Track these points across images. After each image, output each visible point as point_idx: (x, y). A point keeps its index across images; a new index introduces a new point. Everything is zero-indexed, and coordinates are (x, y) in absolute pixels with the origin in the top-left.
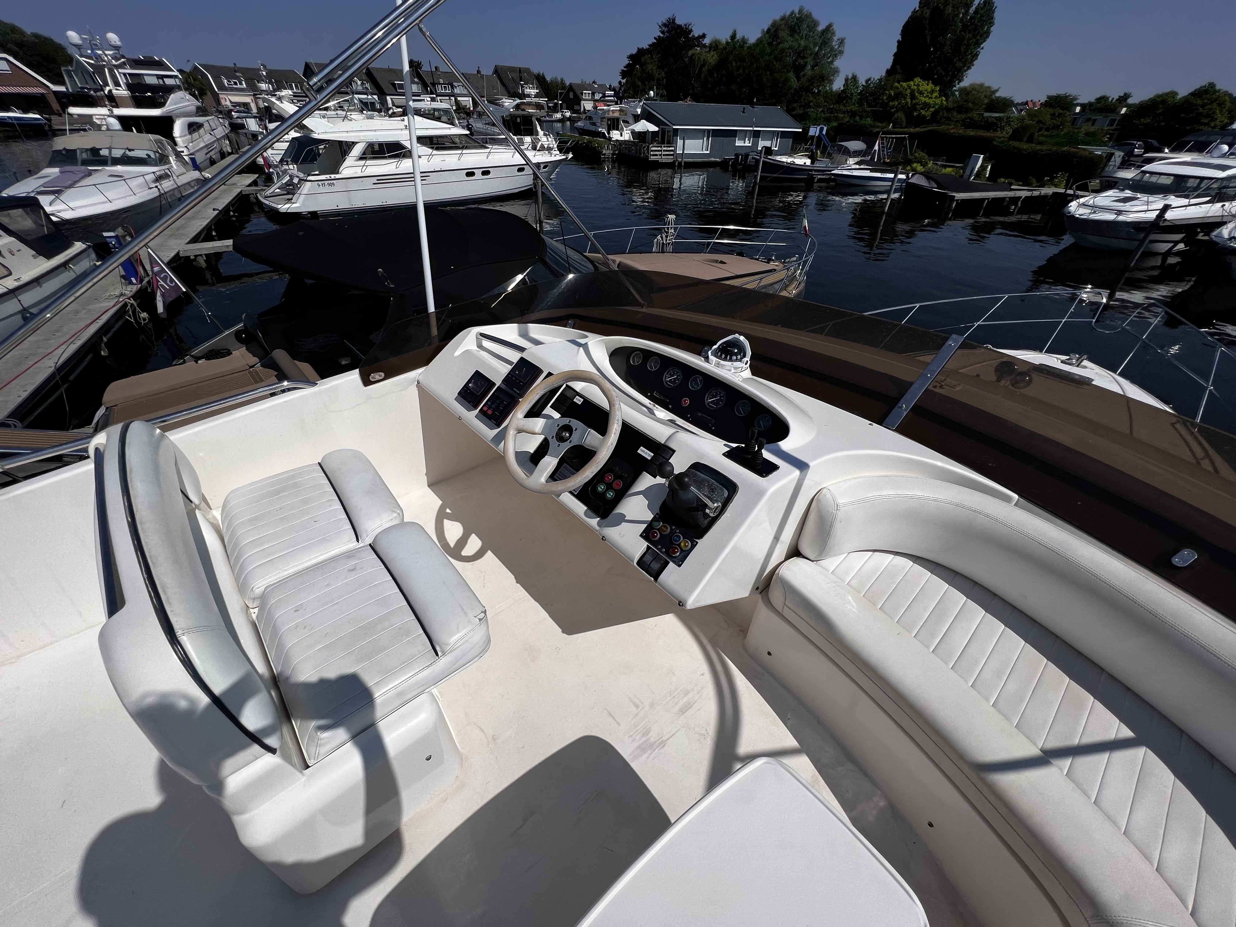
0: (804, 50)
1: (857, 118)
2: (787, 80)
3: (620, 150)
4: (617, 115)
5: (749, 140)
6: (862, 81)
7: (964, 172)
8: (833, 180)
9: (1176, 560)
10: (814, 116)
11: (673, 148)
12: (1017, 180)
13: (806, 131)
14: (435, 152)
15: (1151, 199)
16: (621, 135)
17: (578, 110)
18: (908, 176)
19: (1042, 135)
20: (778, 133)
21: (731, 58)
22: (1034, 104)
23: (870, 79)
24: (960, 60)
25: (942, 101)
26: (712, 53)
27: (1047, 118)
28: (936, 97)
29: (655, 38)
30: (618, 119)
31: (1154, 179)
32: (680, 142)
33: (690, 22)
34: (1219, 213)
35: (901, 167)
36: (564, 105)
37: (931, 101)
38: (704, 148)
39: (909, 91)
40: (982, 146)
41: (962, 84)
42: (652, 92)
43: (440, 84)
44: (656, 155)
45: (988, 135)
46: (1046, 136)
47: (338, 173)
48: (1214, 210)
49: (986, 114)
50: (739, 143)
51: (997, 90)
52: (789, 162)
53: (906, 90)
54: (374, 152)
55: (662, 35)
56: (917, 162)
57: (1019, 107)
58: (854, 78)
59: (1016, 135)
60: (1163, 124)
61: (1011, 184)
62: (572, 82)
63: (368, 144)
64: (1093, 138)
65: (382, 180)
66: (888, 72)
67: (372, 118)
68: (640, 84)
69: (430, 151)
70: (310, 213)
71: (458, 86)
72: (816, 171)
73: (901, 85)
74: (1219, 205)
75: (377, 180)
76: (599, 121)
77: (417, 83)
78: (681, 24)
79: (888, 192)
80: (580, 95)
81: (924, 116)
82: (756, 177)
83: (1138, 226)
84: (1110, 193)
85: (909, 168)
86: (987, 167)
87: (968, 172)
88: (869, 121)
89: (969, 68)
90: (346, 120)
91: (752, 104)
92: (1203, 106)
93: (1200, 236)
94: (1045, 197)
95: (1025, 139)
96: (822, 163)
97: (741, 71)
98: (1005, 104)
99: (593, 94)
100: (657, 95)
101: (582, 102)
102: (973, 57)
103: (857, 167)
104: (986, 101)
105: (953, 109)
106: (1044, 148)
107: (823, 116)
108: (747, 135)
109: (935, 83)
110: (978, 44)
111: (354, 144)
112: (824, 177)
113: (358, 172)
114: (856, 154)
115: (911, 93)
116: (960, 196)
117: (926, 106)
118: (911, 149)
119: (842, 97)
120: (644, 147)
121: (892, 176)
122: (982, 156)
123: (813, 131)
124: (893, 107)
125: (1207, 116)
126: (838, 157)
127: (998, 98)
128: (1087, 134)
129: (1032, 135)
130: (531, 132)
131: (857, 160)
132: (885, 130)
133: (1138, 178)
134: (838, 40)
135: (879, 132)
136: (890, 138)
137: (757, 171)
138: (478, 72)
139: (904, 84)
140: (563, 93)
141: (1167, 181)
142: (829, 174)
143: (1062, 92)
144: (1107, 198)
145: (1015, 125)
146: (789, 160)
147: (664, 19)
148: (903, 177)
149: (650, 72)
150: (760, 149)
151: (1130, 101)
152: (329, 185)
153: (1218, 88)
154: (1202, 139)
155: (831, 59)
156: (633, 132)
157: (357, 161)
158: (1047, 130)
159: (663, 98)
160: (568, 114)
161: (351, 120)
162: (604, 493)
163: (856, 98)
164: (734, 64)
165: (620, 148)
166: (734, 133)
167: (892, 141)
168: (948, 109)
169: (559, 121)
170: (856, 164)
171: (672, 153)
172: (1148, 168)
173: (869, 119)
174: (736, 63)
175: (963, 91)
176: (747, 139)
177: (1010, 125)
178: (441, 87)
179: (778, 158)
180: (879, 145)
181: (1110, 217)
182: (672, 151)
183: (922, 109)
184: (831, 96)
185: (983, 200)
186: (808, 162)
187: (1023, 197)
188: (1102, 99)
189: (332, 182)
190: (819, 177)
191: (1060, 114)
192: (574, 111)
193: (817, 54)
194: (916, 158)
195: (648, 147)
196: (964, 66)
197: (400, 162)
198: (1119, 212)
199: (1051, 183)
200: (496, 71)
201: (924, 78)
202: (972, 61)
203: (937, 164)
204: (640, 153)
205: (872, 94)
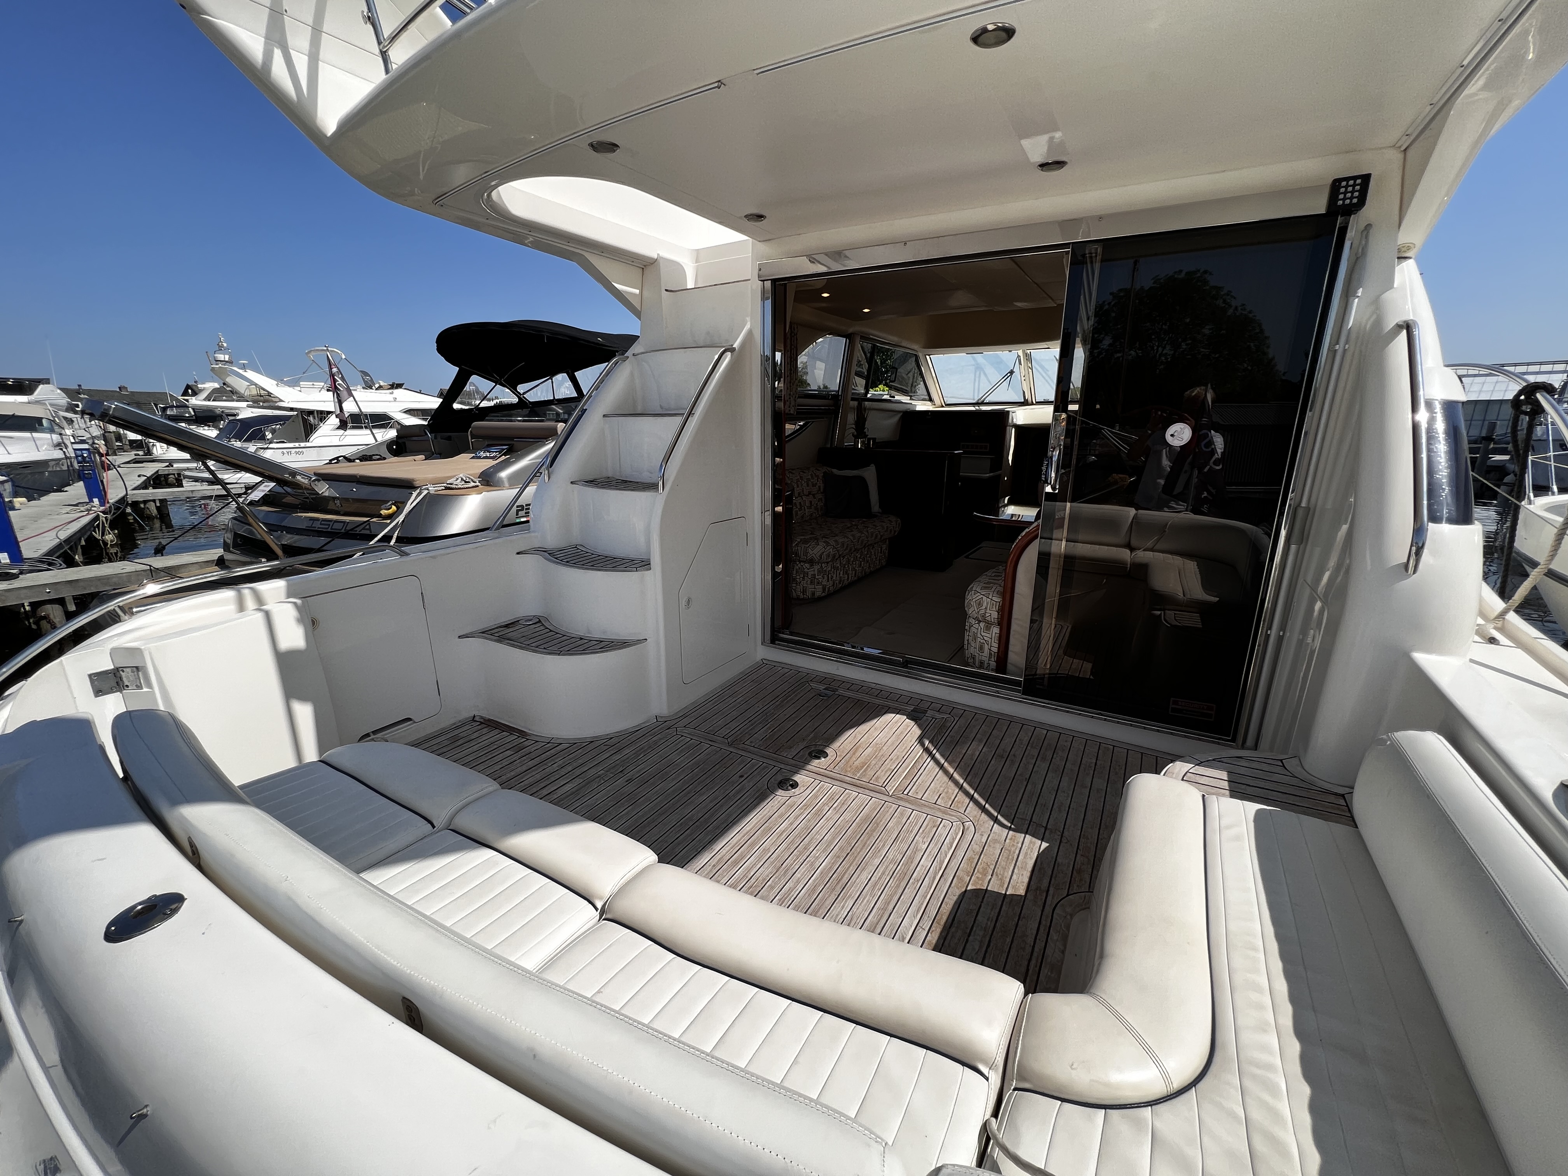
47: (308, 441)
111: (329, 413)
113: (335, 441)
152: (297, 453)
157: (333, 430)
189: (300, 450)
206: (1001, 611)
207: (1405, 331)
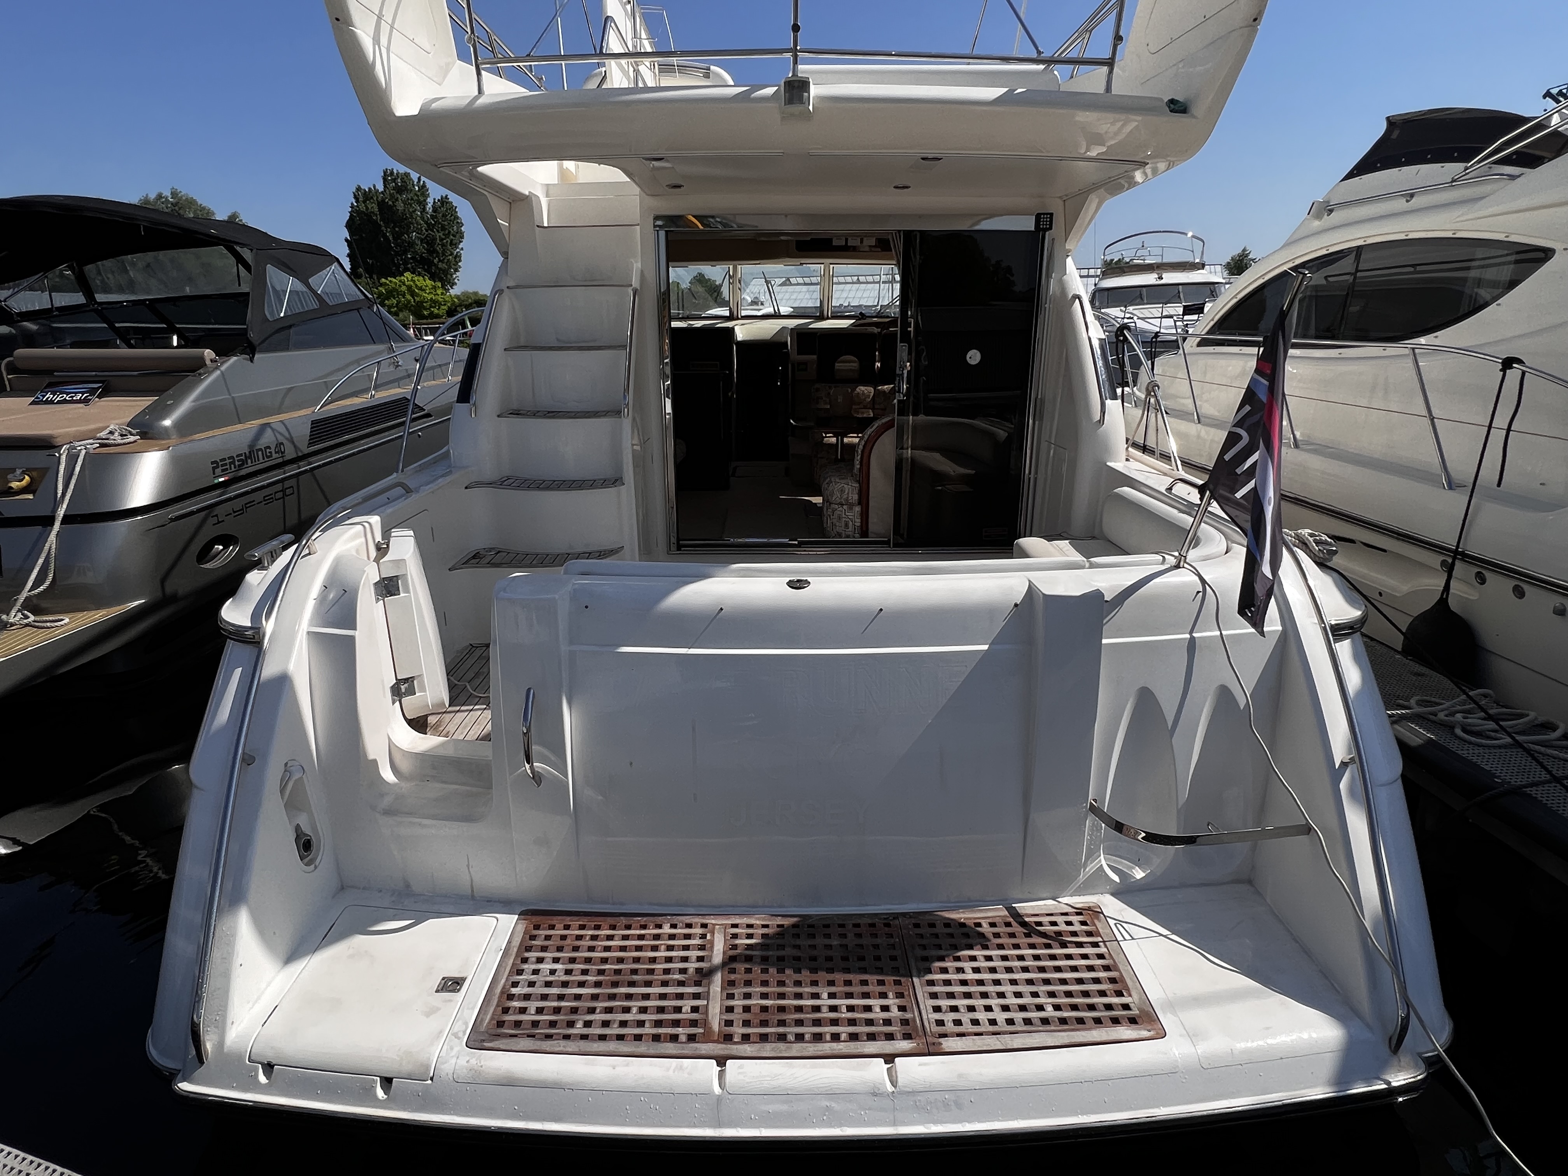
24: (442, 261)
25: (452, 298)
39: (404, 288)
53: (400, 286)
73: (391, 281)
89: (456, 270)
102: (455, 257)
110: (455, 245)
196: (450, 267)
201: (415, 273)
206: (860, 494)
207: (1077, 300)
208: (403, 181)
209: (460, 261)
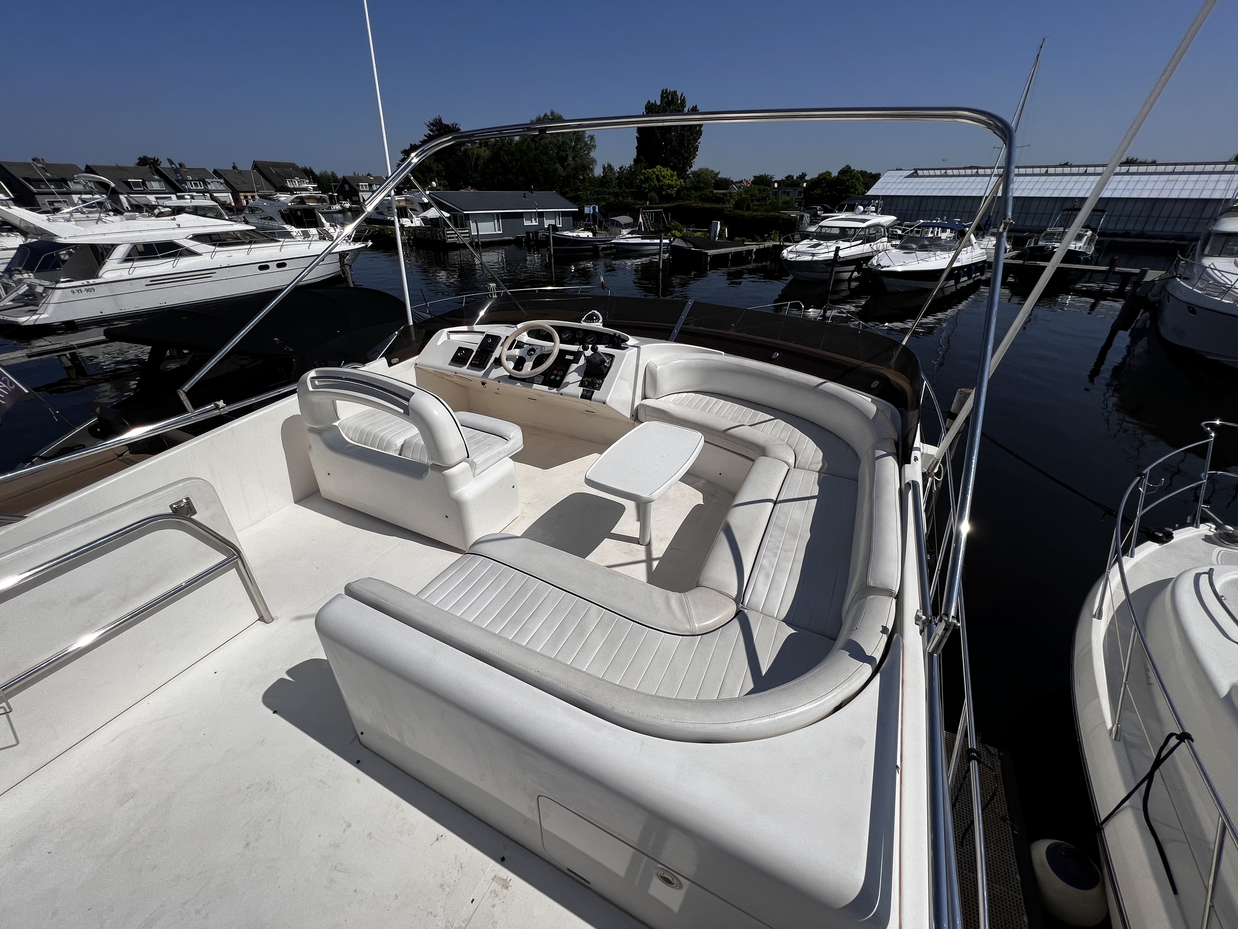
0: (563, 145)
1: (621, 198)
2: (556, 170)
3: (415, 236)
4: (403, 204)
5: (535, 220)
6: (616, 169)
7: (710, 235)
8: (614, 248)
9: (773, 357)
10: (585, 198)
11: (468, 231)
12: (747, 238)
13: (582, 210)
14: (218, 249)
15: (829, 244)
16: (412, 222)
17: (357, 201)
18: (670, 241)
19: (755, 205)
20: (559, 213)
21: (502, 153)
22: (747, 182)
23: (622, 167)
24: (686, 152)
25: (681, 183)
26: (483, 149)
27: (757, 192)
28: (676, 180)
29: (425, 136)
30: (405, 208)
31: (828, 231)
32: (473, 225)
33: (456, 123)
34: (870, 250)
35: (663, 234)
36: (341, 197)
37: (673, 183)
38: (497, 229)
39: (654, 176)
40: (719, 215)
41: (693, 169)
42: (434, 183)
43: (188, 181)
44: (453, 238)
45: (719, 206)
46: (757, 205)
47: (97, 277)
48: (866, 248)
49: (715, 191)
50: (527, 223)
51: (718, 173)
52: (575, 236)
53: (652, 175)
54: (140, 253)
55: (431, 133)
56: (675, 229)
57: (738, 185)
58: (610, 166)
59: (739, 205)
60: (829, 193)
61: (744, 241)
62: (345, 175)
63: (133, 245)
64: (788, 206)
65: (156, 280)
66: (635, 161)
67: (135, 219)
68: (420, 176)
69: (212, 248)
70: (63, 323)
71: (212, 182)
72: (599, 241)
73: (648, 172)
74: (868, 245)
75: (151, 281)
76: (386, 210)
77: (159, 181)
78: (448, 123)
79: (659, 254)
80: (356, 187)
81: (670, 194)
82: (549, 250)
83: (826, 262)
84: (805, 242)
85: (669, 234)
86: (725, 229)
87: (712, 235)
88: (630, 200)
89: (694, 157)
90: (100, 223)
91: (531, 190)
92: (848, 180)
93: (864, 266)
94: (768, 248)
95: (745, 208)
96: (602, 235)
97: (514, 163)
98: (726, 183)
99: (370, 185)
100: (440, 185)
101: (360, 194)
102: (695, 149)
103: (630, 236)
104: (713, 181)
105: (691, 187)
106: (759, 214)
107: (592, 197)
108: (533, 216)
109: (673, 169)
110: (696, 140)
111: (113, 246)
112: (606, 246)
113: (125, 275)
114: (626, 226)
115: (656, 177)
116: (711, 252)
117: (670, 186)
118: (668, 220)
119: (604, 181)
120: (440, 231)
121: (658, 241)
122: (719, 222)
123: (588, 210)
124: (645, 188)
125: (852, 187)
126: (614, 229)
127: (720, 179)
128: (784, 203)
129: (748, 205)
130: (316, 224)
131: (628, 230)
132: (644, 206)
133: (819, 231)
134: (589, 136)
135: (639, 208)
136: (650, 212)
137: (549, 244)
138: (234, 168)
139: (650, 171)
140: (337, 185)
141: (837, 231)
142: (609, 244)
143: (762, 173)
144: (804, 245)
145: (736, 197)
146: (575, 234)
147: (431, 119)
148: (667, 241)
149: (428, 165)
150: (546, 226)
151: (807, 178)
152: (87, 290)
153: (852, 168)
154: (852, 202)
155: (586, 152)
156: (424, 219)
157: (121, 263)
158: (758, 201)
159: (445, 187)
160: (348, 205)
161: (105, 223)
162: (555, 379)
163: (615, 182)
164: (506, 157)
165: (415, 234)
166: (521, 215)
167: (652, 214)
168: (688, 189)
169: (339, 212)
170: (627, 234)
171: (468, 235)
172: (823, 223)
173: (630, 198)
174: (508, 157)
175: (694, 173)
176: (533, 219)
177: (733, 198)
178: (191, 183)
179: (566, 233)
180: (642, 218)
181: (808, 258)
182: (467, 233)
183: (667, 189)
184: (595, 181)
185: (729, 254)
186: (590, 235)
187: (755, 250)
188: (789, 177)
189: (90, 287)
190: (602, 246)
191: (764, 189)
192: (353, 203)
193: (574, 147)
194: (673, 226)
195: (443, 231)
196: (690, 156)
197: (176, 261)
198: (813, 255)
199: (769, 238)
200: (256, 166)
201: (664, 166)
202: (695, 152)
203: (689, 230)
204: (437, 237)
205: (627, 179)
208: (672, 97)
209: (697, 151)
